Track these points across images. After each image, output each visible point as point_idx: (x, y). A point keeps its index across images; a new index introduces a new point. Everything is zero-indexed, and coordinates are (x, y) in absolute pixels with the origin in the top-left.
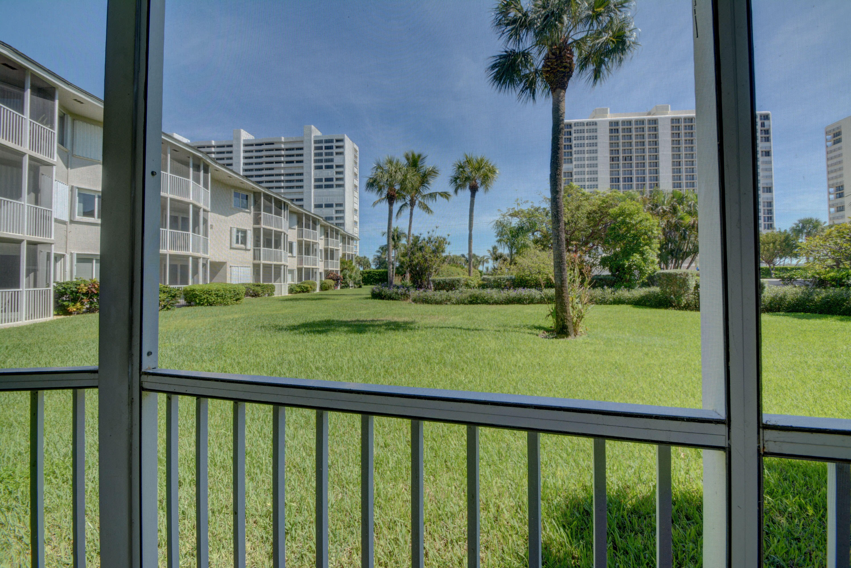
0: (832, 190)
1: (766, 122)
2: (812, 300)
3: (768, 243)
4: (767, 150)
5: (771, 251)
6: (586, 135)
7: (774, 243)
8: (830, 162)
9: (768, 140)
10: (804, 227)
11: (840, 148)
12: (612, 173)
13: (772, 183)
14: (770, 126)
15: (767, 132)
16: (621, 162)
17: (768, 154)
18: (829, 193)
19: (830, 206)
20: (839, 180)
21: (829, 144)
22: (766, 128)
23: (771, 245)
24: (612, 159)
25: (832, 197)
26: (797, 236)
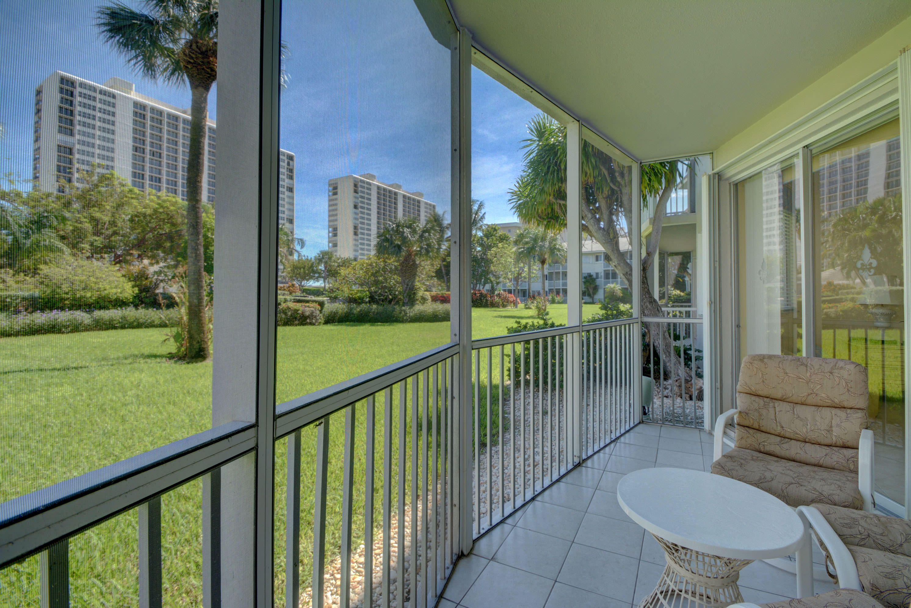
0: (330, 229)
1: (291, 162)
2: (353, 314)
3: (300, 268)
4: (291, 186)
5: (302, 274)
6: (99, 105)
7: (304, 268)
8: (331, 208)
9: (291, 178)
10: (323, 258)
11: (336, 199)
12: (134, 166)
13: (293, 216)
14: (293, 166)
15: (291, 171)
16: (148, 157)
17: (291, 190)
18: (329, 232)
19: (329, 242)
20: (335, 223)
21: (331, 193)
22: (291, 167)
23: (302, 269)
24: (136, 149)
25: (330, 234)
26: (319, 264)
